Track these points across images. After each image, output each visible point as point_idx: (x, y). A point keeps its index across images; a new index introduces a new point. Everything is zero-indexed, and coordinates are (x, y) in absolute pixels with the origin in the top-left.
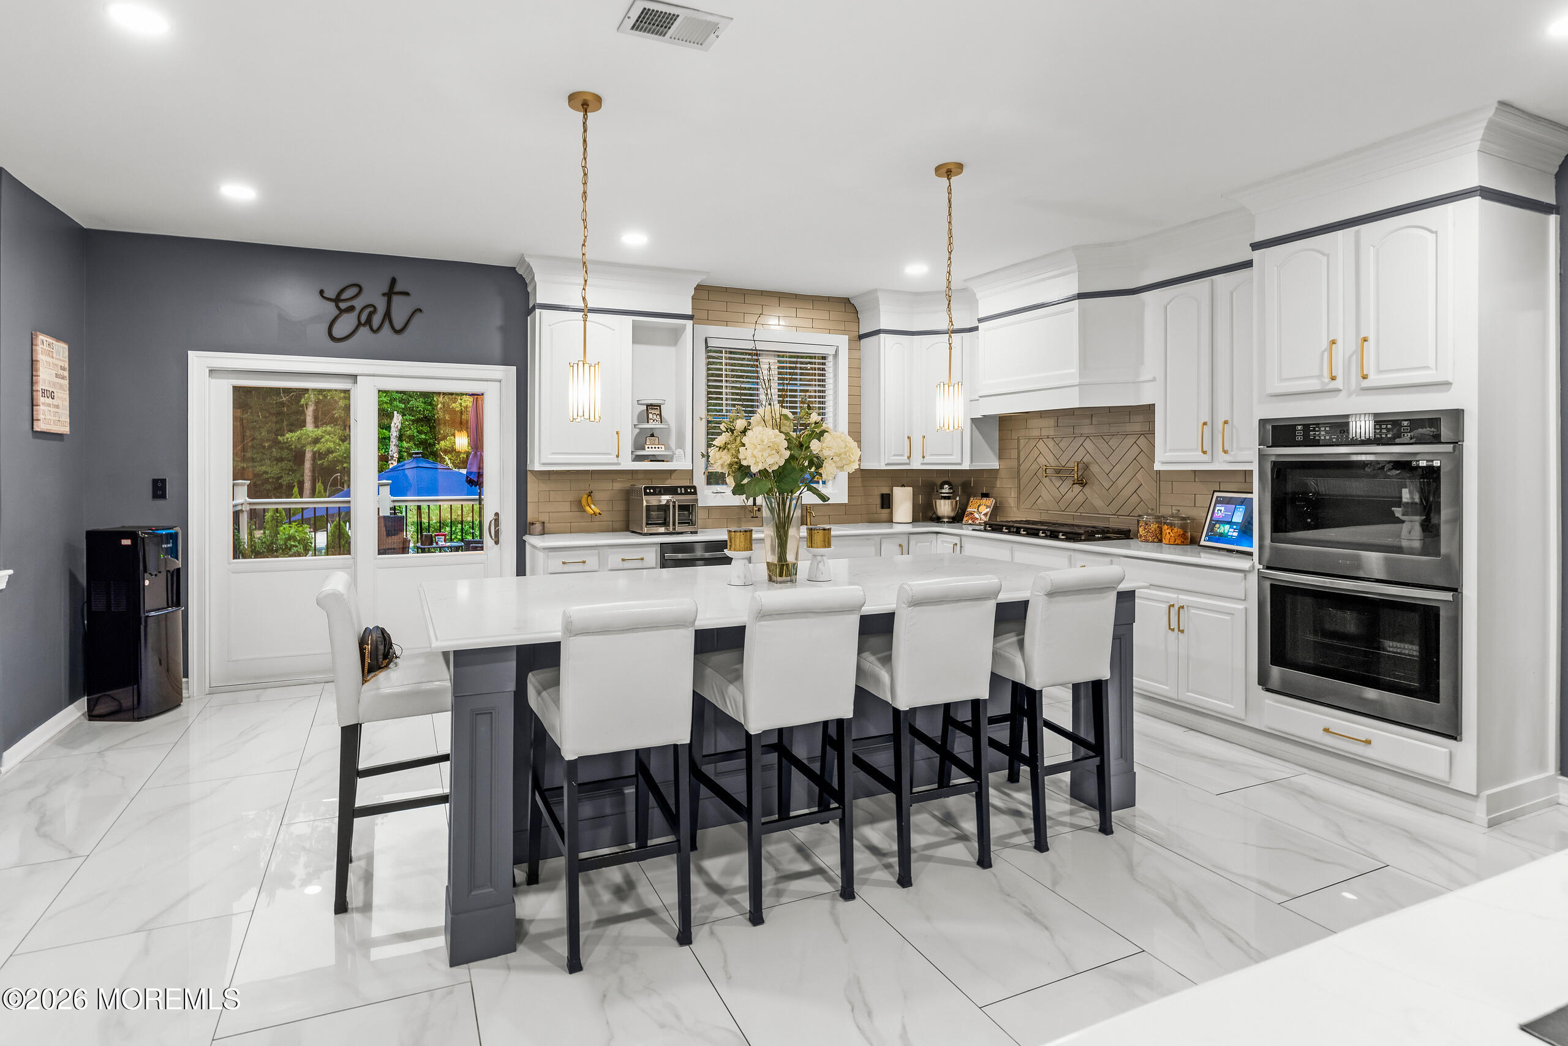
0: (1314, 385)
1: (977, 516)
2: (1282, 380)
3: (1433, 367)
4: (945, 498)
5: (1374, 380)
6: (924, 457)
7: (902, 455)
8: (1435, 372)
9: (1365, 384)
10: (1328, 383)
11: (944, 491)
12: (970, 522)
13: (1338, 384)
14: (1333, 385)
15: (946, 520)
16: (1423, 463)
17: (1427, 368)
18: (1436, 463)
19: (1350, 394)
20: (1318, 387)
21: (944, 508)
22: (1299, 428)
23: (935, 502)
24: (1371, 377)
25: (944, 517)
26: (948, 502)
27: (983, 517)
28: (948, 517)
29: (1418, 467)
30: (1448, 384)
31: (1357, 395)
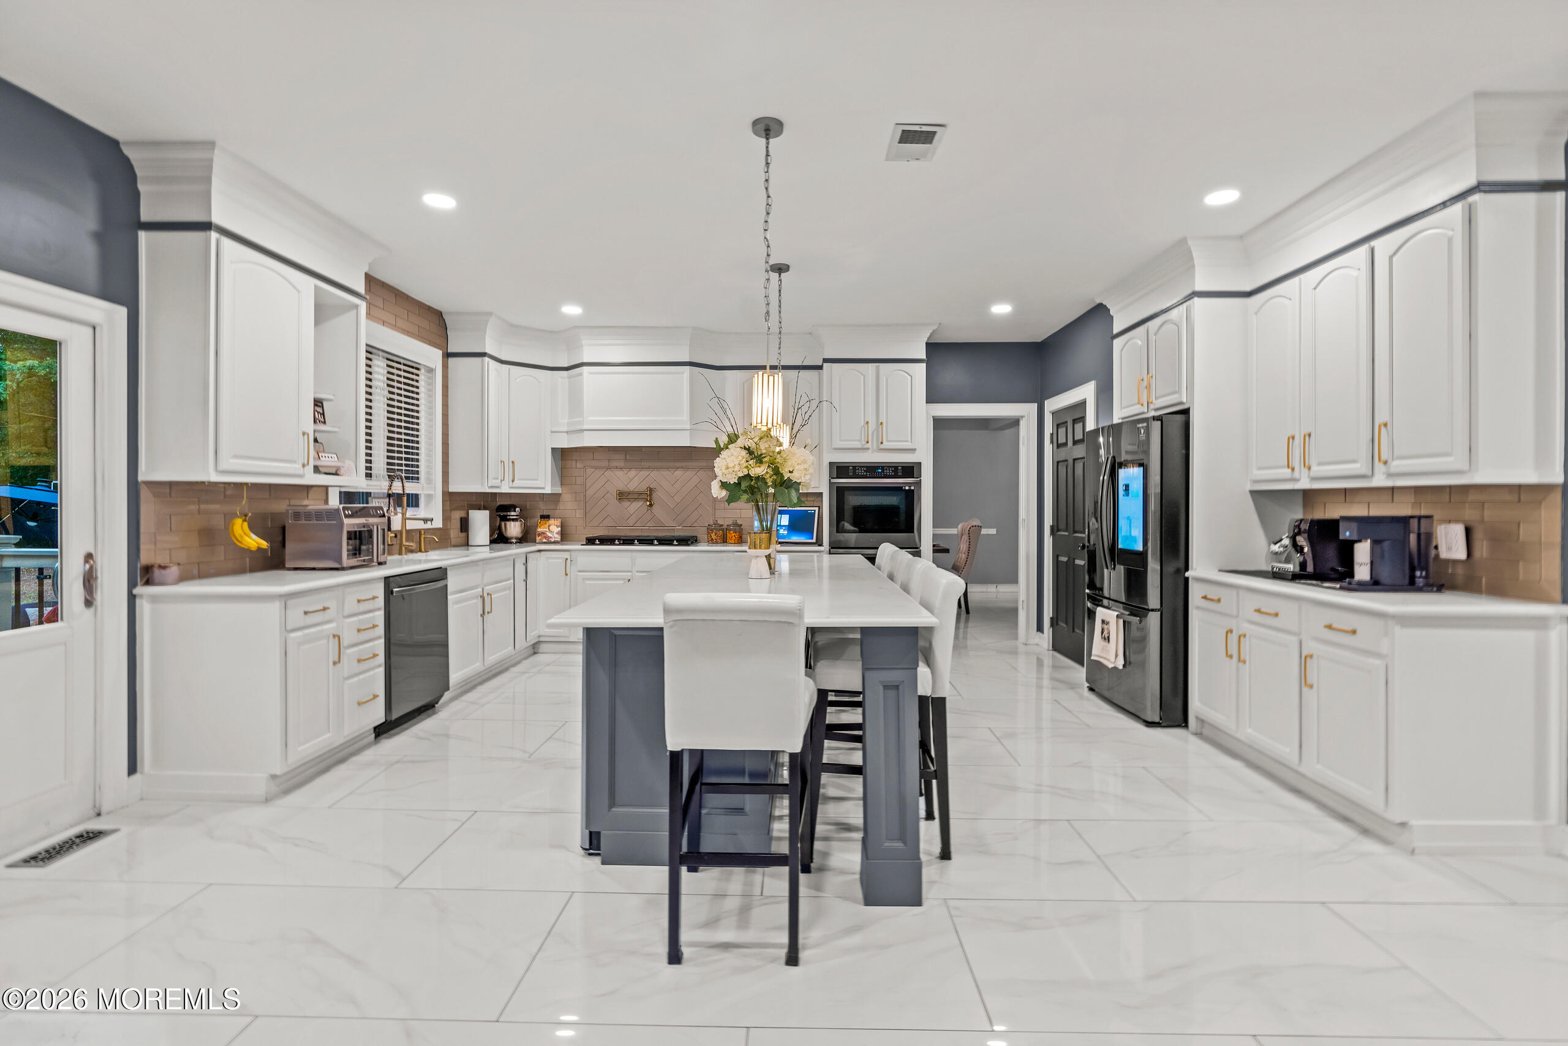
0: (857, 445)
1: (549, 535)
2: (841, 441)
3: (910, 441)
4: (513, 520)
5: (886, 445)
6: (513, 481)
7: (497, 479)
8: (910, 444)
9: (882, 446)
10: (865, 445)
11: (513, 513)
12: (544, 540)
13: (869, 445)
14: (867, 446)
15: (514, 541)
16: (907, 488)
17: (907, 441)
18: (912, 488)
19: (873, 451)
20: (860, 447)
21: (514, 529)
22: (851, 468)
23: (505, 524)
24: (884, 443)
25: (512, 538)
26: (518, 524)
27: (556, 536)
28: (516, 538)
29: (905, 490)
30: (915, 450)
31: (877, 452)
